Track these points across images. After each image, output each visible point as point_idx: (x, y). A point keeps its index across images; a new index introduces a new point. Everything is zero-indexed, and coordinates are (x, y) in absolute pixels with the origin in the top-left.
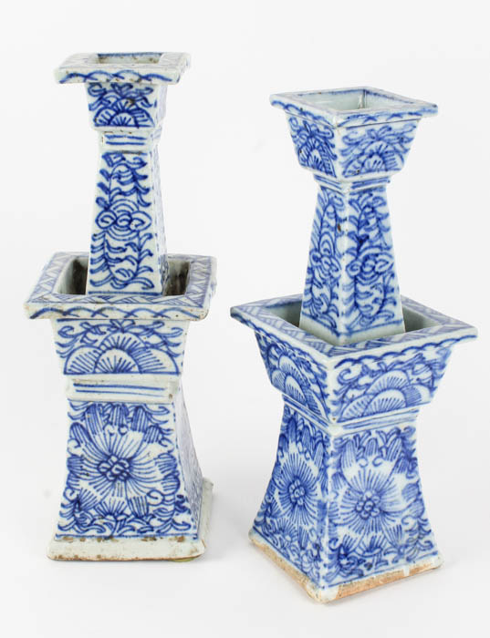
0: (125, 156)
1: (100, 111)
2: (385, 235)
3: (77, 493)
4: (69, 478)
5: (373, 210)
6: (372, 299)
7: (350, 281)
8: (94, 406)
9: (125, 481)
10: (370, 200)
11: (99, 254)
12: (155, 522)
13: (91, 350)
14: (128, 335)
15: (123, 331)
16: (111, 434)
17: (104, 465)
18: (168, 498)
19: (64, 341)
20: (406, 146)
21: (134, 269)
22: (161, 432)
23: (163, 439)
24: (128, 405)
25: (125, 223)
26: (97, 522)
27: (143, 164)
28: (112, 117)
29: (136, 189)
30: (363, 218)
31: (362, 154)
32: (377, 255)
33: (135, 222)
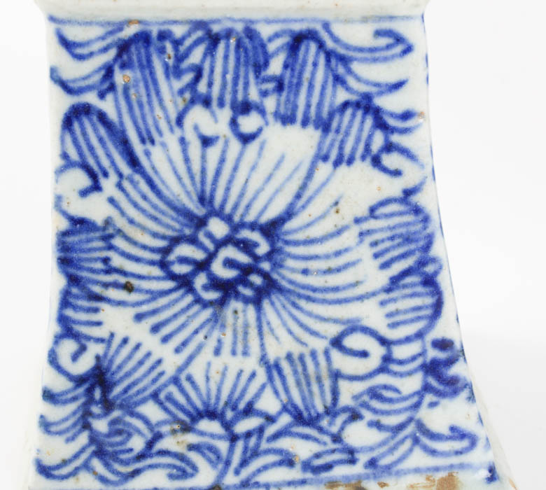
3: (95, 349)
4: (65, 302)
8: (143, 38)
9: (257, 302)
12: (359, 435)
16: (206, 142)
17: (185, 250)
18: (400, 352)
22: (381, 125)
23: (389, 147)
24: (265, 31)
26: (168, 443)
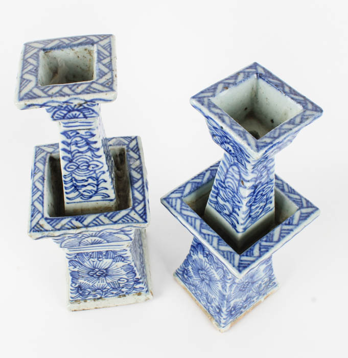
0: (78, 131)
1: (55, 112)
2: (271, 175)
3: (78, 284)
4: (72, 279)
5: (266, 168)
7: (247, 208)
8: (81, 253)
9: (105, 277)
12: (124, 290)
13: (76, 239)
16: (93, 262)
17: (91, 272)
18: (130, 280)
21: (95, 189)
22: (123, 258)
23: (125, 260)
24: (102, 252)
25: (85, 167)
26: (92, 293)
27: (93, 135)
28: (65, 115)
29: (90, 149)
30: (259, 175)
33: (91, 166)
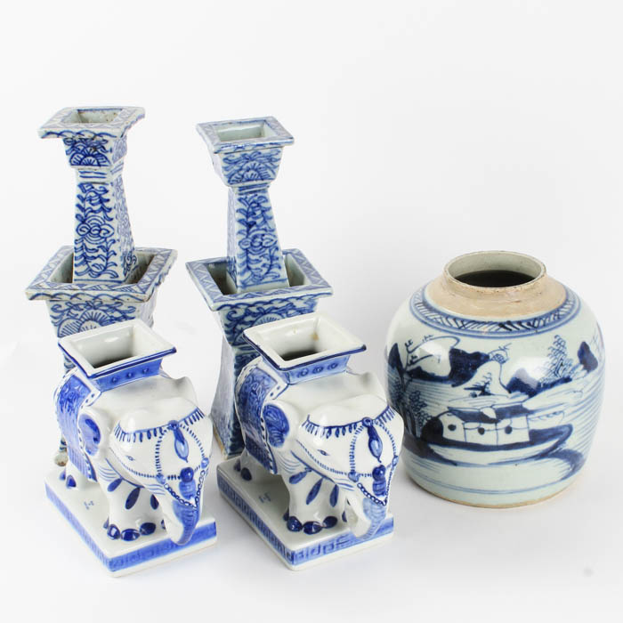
0: (94, 185)
1: (73, 155)
2: (269, 222)
5: (259, 205)
6: (261, 264)
10: (256, 198)
11: (80, 253)
13: (75, 321)
14: (99, 312)
15: (95, 309)
19: (56, 315)
20: (275, 164)
21: (104, 264)
25: (96, 232)
27: (106, 191)
28: (82, 159)
29: (102, 209)
30: (250, 210)
31: (241, 169)
32: (263, 235)
33: (103, 231)
